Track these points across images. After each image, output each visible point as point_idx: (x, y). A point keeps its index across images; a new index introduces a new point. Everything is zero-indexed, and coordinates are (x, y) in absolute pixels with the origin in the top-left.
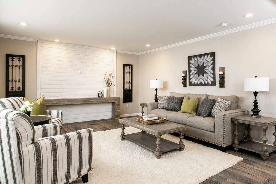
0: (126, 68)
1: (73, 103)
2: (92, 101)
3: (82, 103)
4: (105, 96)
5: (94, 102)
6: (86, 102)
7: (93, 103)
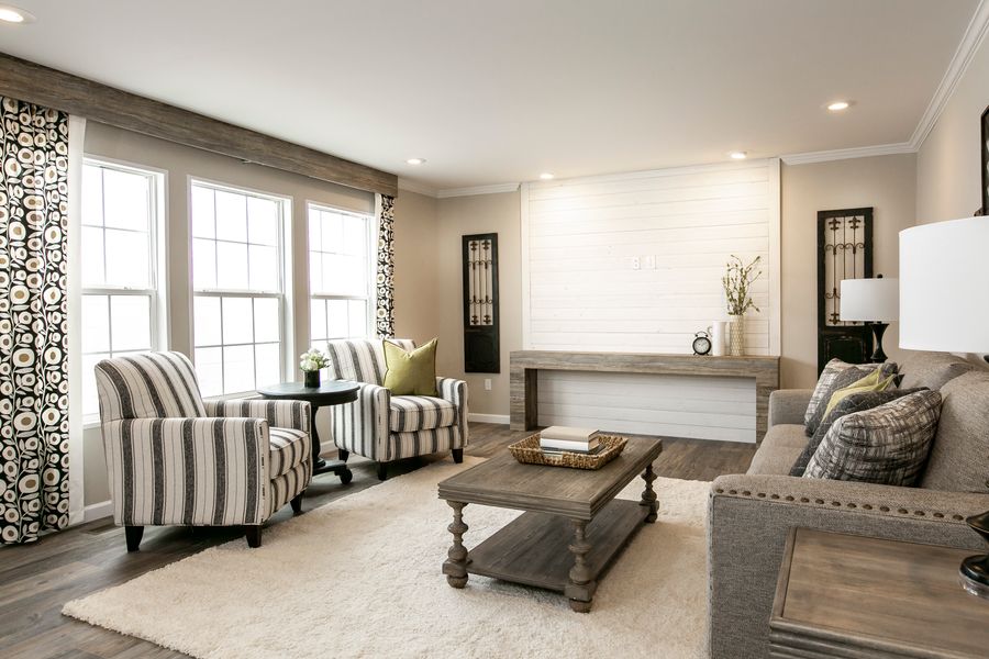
0: (835, 229)
1: (597, 369)
2: (659, 368)
3: (625, 370)
4: (716, 351)
5: (664, 369)
6: (638, 368)
7: (662, 372)
